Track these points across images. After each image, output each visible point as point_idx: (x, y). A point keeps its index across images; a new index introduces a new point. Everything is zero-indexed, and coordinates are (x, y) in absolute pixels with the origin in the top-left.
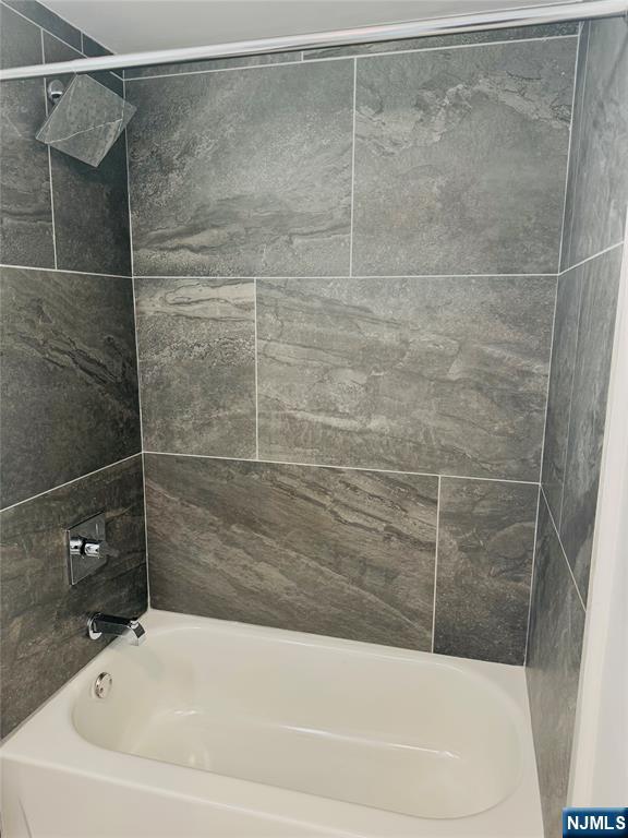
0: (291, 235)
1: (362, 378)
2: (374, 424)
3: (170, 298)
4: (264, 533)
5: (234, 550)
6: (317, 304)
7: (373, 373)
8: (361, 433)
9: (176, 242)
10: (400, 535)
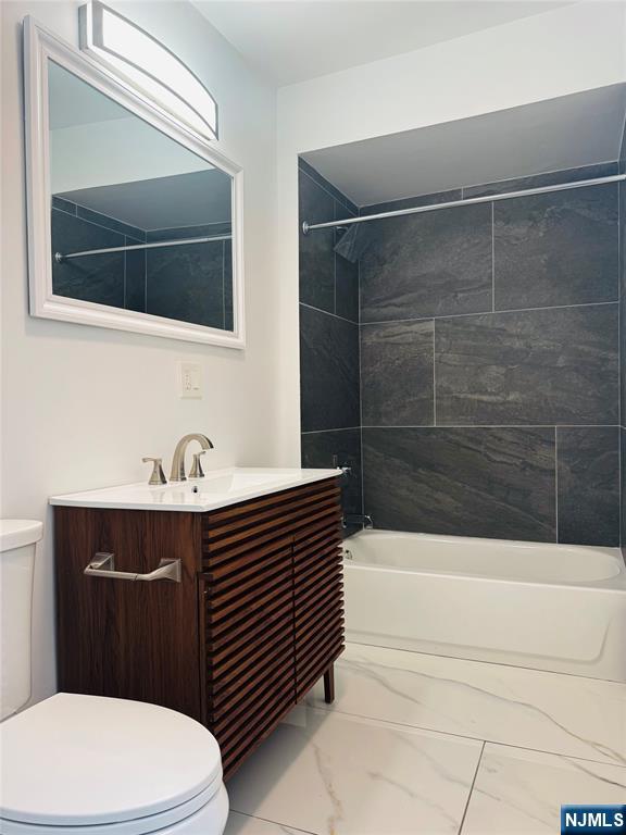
0: (456, 292)
1: (503, 370)
2: (511, 397)
3: (382, 334)
4: (440, 472)
5: (421, 485)
6: (473, 329)
7: (510, 367)
8: (503, 403)
9: (386, 303)
10: (531, 466)
